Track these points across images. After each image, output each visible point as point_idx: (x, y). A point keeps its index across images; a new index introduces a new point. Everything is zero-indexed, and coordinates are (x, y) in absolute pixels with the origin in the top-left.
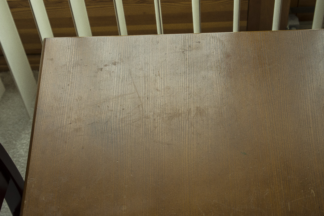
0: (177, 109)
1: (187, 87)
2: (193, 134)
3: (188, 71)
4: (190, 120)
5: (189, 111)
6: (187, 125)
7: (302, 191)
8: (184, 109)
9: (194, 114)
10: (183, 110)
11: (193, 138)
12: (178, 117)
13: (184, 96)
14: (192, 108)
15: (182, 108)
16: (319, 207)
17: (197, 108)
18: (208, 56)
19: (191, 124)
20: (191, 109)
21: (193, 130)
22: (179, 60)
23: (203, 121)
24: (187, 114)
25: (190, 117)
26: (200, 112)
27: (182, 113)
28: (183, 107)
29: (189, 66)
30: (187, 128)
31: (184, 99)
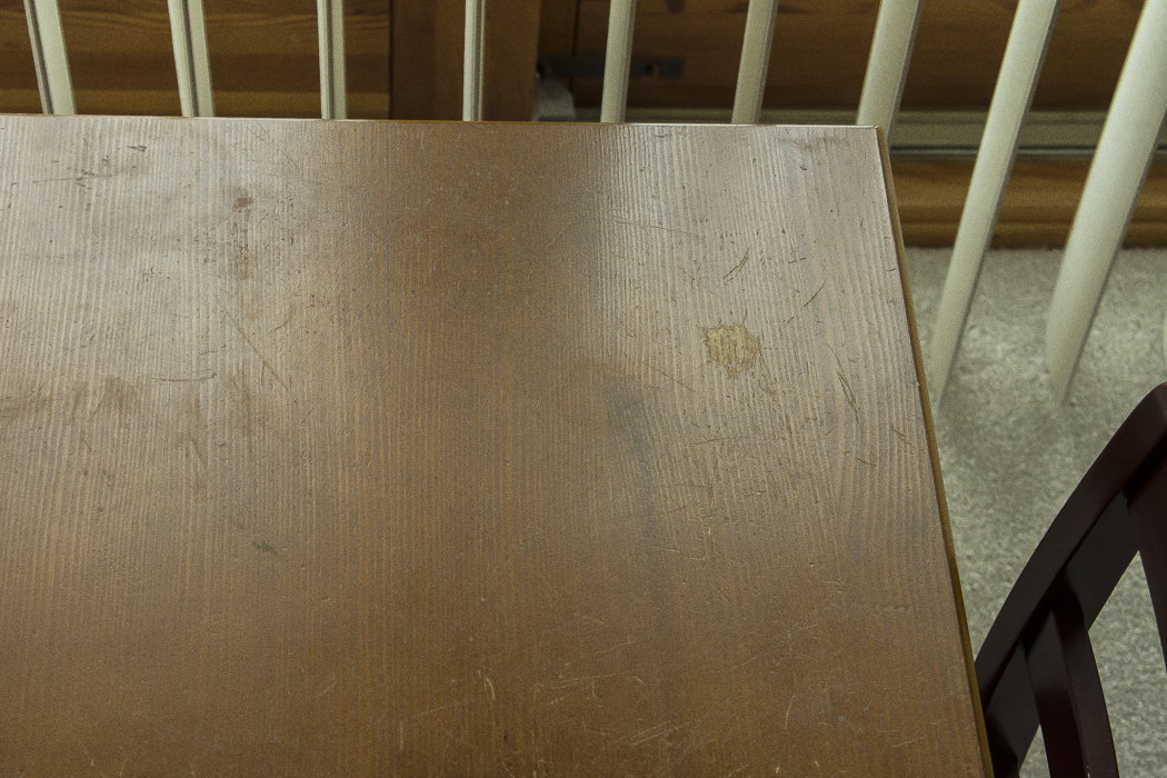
0: (34, 382)
1: (80, 306)
2: (86, 473)
3: (89, 249)
4: (78, 421)
5: (80, 394)
6: (66, 444)
7: (453, 681)
8: (61, 385)
9: (97, 402)
10: (56, 385)
11: (83, 489)
12: (37, 411)
13: (66, 338)
14: (92, 382)
15: (53, 383)
16: (505, 737)
17: (110, 382)
18: (168, 200)
19: (82, 439)
20: (86, 384)
21: (89, 459)
22: (61, 210)
23: (127, 427)
24: (71, 402)
25: (79, 412)
26: (119, 396)
27: (51, 400)
28: (57, 379)
29: (95, 233)
30: (66, 452)
31: (65, 349)
